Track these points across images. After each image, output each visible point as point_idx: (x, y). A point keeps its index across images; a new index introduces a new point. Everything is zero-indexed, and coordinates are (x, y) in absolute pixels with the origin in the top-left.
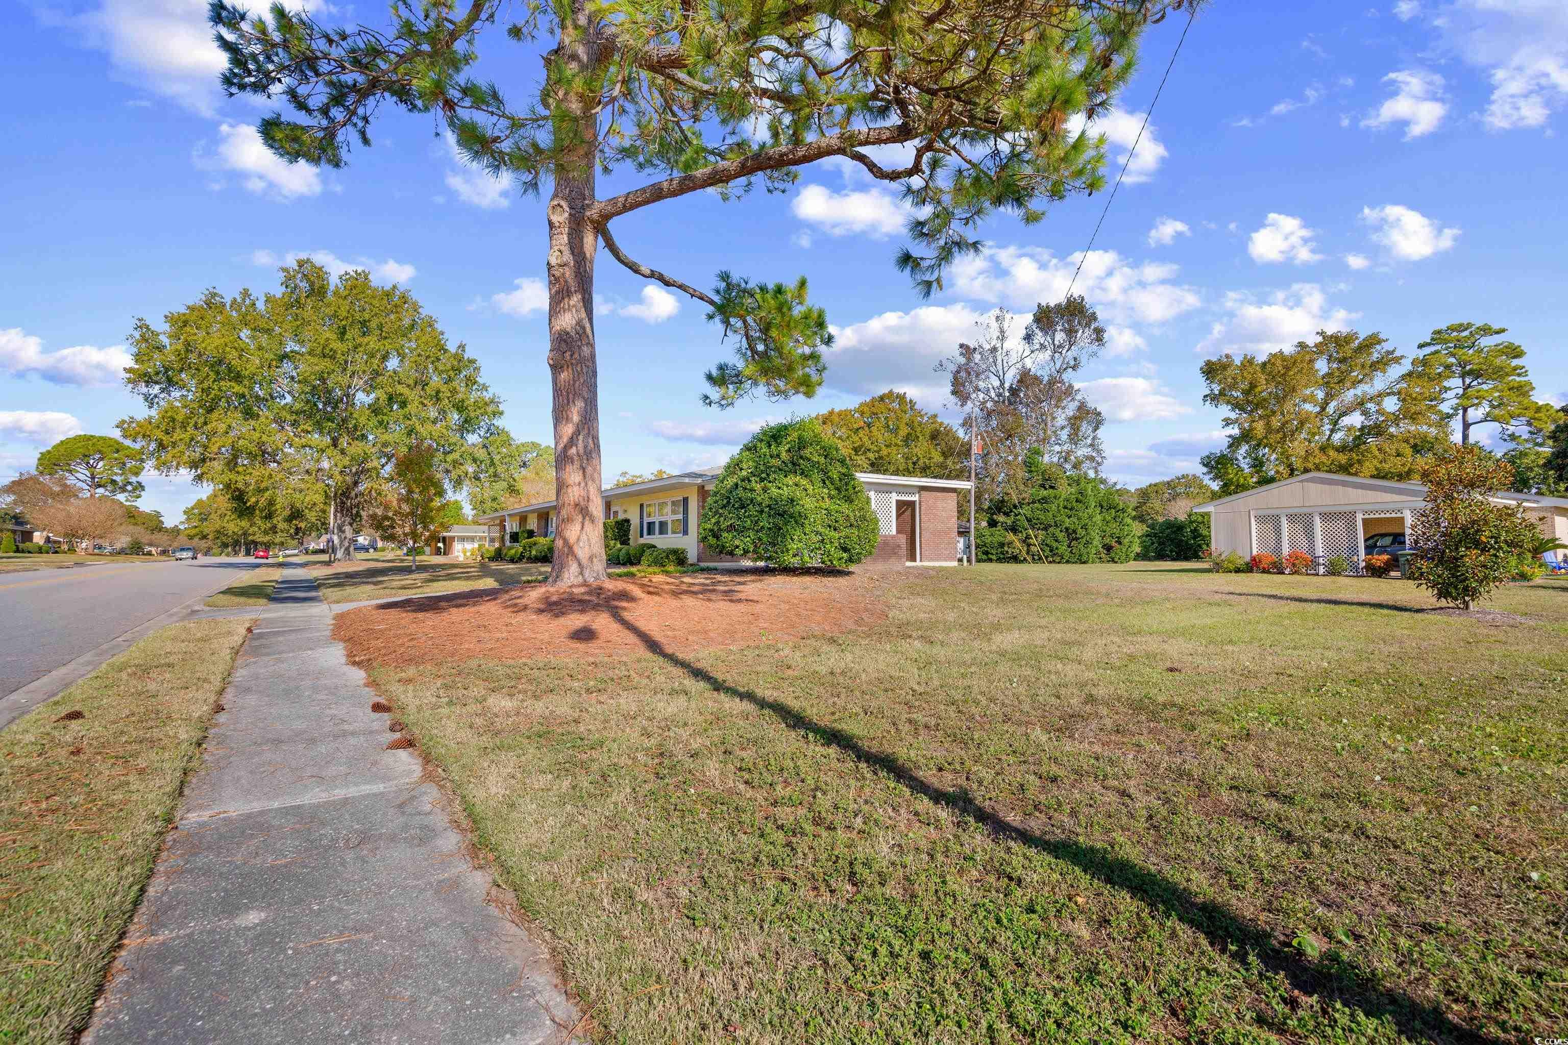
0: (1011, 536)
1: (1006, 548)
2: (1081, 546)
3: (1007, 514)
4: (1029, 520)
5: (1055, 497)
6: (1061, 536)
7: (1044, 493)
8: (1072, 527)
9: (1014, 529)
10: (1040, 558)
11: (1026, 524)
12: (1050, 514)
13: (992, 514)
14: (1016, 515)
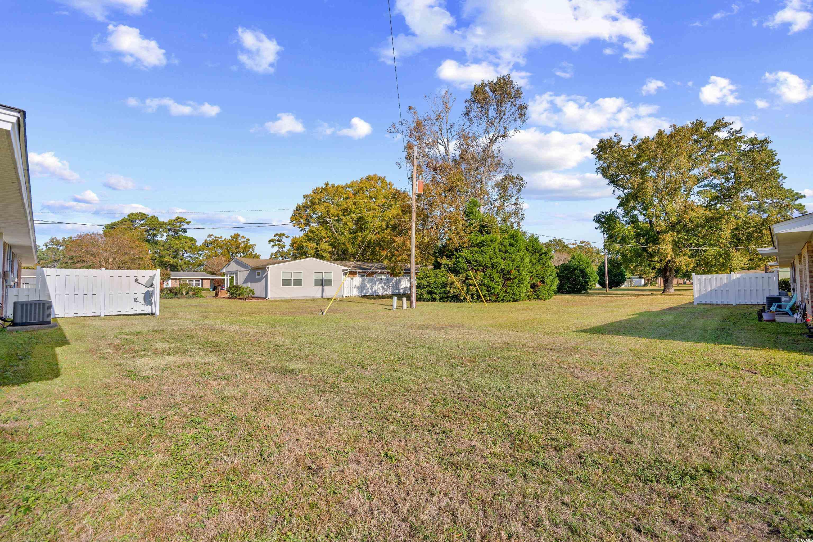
0: (452, 277)
1: (448, 288)
2: (514, 285)
3: (449, 257)
4: (469, 262)
5: (491, 241)
6: (497, 277)
7: (481, 238)
8: (507, 269)
9: (455, 271)
10: (479, 297)
11: (466, 266)
12: (487, 257)
13: (437, 257)
14: (457, 258)
